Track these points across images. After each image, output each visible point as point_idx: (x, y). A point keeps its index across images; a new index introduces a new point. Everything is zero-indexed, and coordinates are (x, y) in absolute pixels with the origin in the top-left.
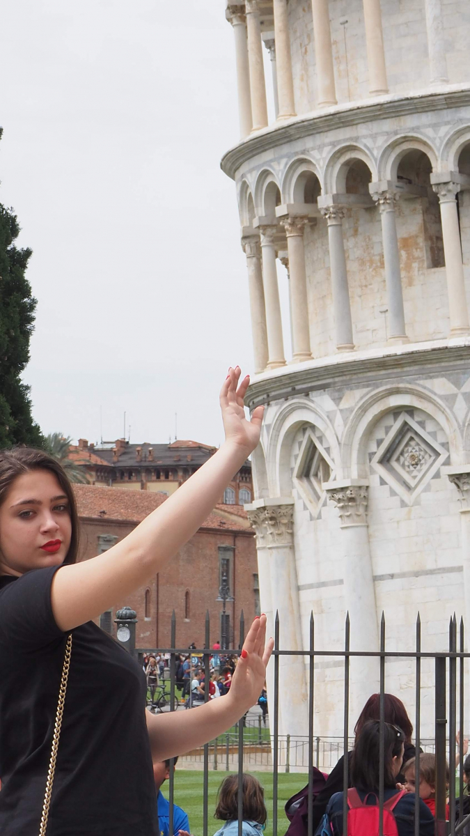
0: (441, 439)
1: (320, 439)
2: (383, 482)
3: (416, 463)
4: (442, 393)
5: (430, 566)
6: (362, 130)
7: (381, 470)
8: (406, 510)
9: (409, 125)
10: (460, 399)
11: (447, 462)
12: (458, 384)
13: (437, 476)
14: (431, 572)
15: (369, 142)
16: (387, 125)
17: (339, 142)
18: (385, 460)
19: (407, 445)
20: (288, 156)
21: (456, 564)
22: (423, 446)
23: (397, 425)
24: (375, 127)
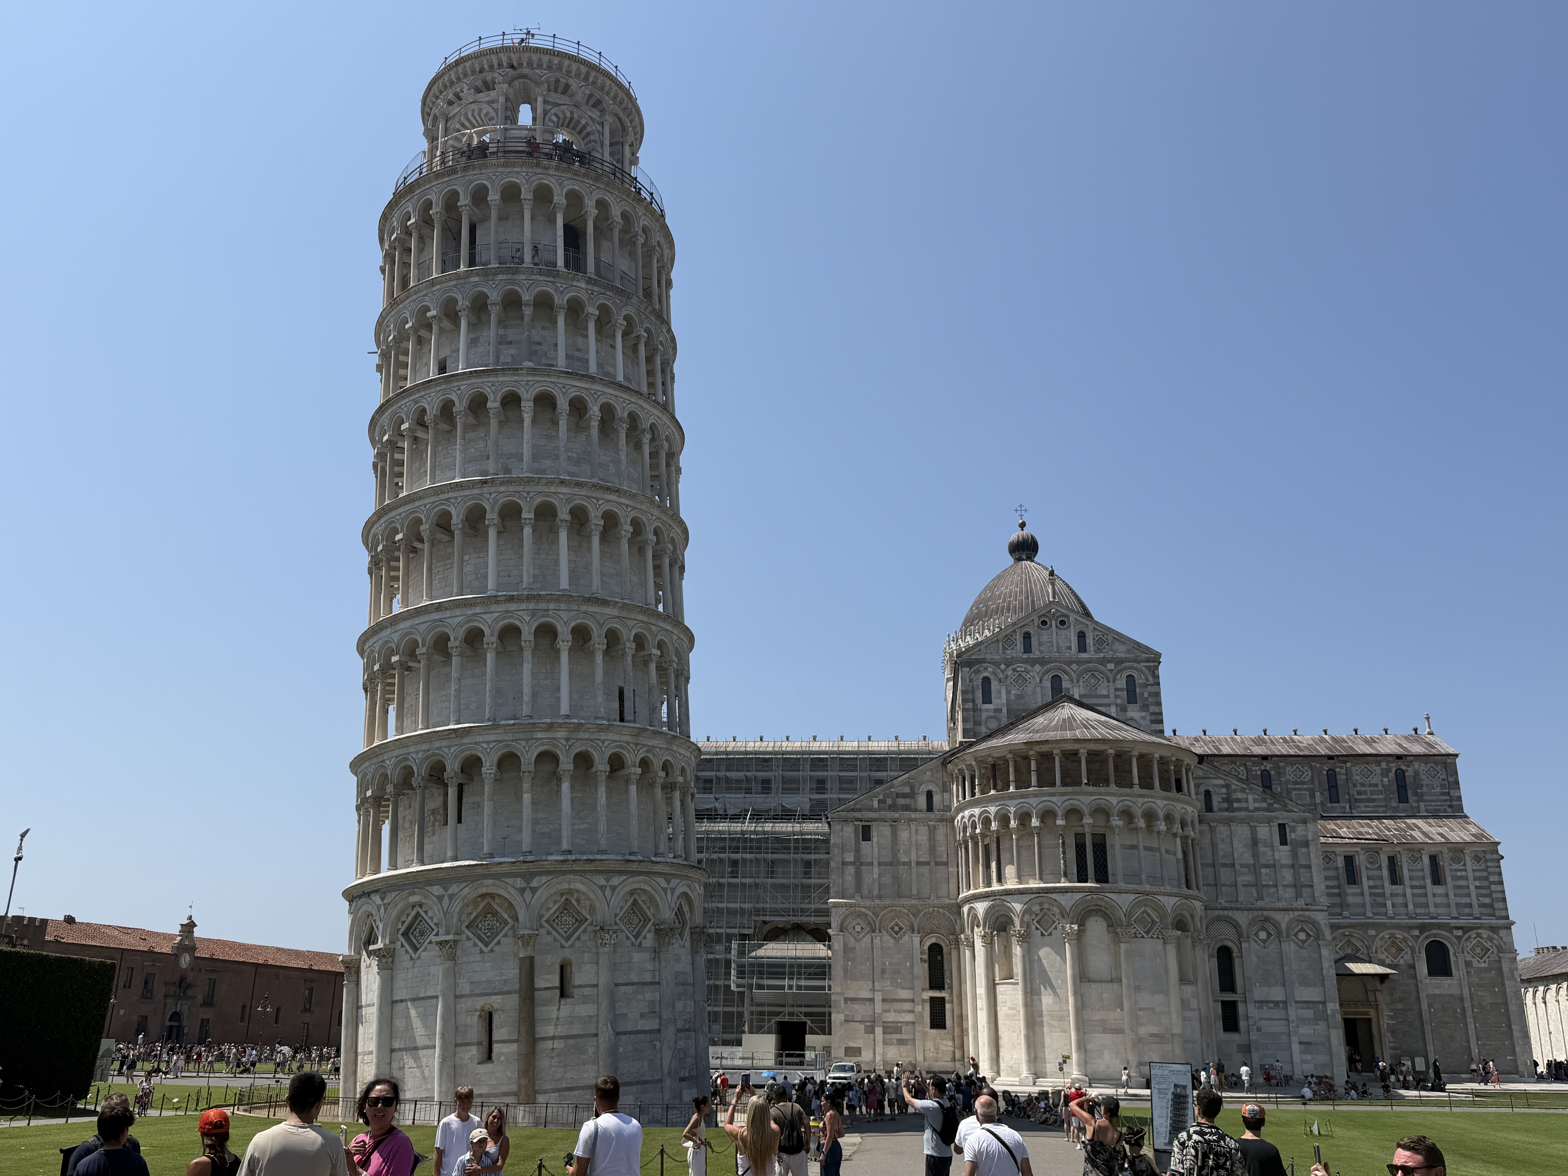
0: (435, 921)
1: (375, 921)
2: (402, 946)
3: (422, 934)
4: (436, 894)
5: (422, 995)
6: (412, 749)
7: (402, 939)
8: (412, 962)
9: (437, 744)
10: (446, 897)
11: (437, 934)
12: (446, 890)
13: (431, 942)
14: (423, 999)
15: (414, 756)
16: (424, 747)
17: (400, 756)
18: (405, 934)
19: (418, 924)
20: (375, 764)
21: (435, 994)
22: (426, 925)
23: (414, 913)
24: (418, 748)
